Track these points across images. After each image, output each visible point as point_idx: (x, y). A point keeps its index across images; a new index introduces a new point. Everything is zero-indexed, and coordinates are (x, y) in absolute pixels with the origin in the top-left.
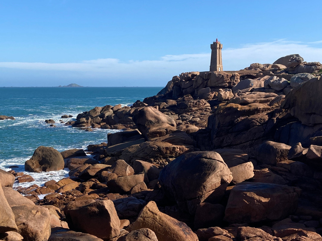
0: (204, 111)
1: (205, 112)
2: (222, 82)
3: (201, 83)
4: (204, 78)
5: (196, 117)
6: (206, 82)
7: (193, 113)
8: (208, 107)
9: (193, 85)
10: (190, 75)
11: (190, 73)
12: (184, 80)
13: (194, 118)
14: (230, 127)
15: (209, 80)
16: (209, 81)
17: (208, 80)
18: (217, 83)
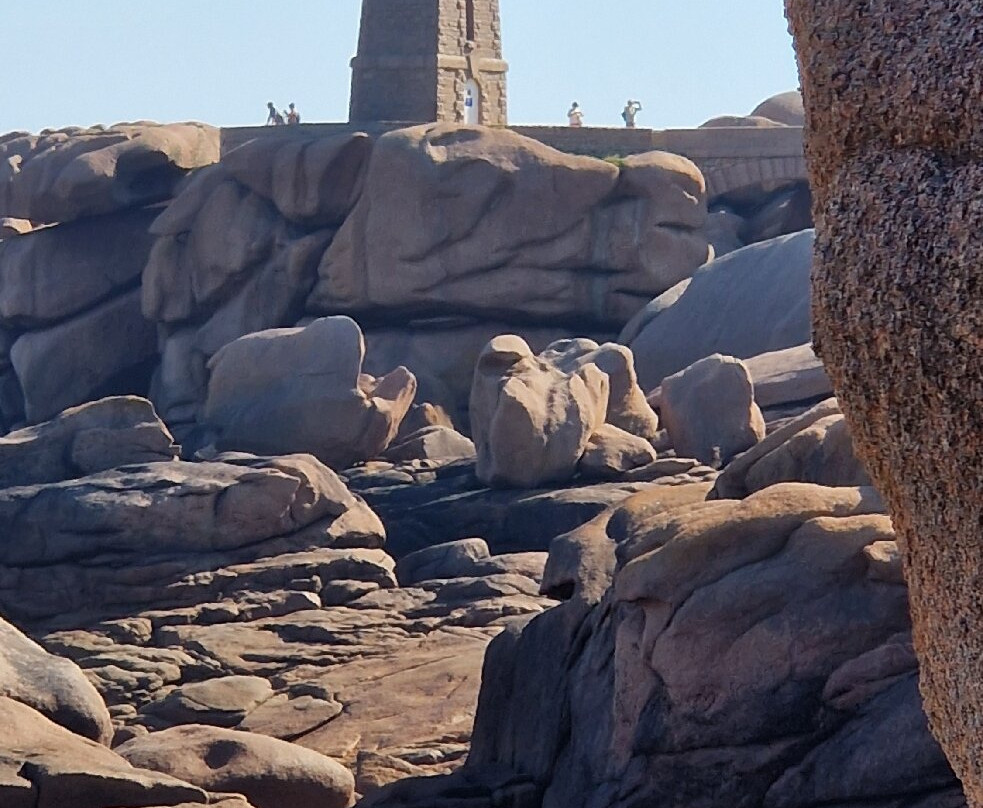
0: (314, 598)
1: (337, 612)
2: (494, 258)
3: (235, 261)
4: (285, 202)
5: (226, 669)
6: (295, 251)
7: (183, 621)
8: (360, 554)
9: (136, 282)
10: (103, 163)
11: (102, 139)
12: (23, 226)
13: (202, 674)
14: (778, 748)
15: (336, 224)
16: (346, 231)
17: (326, 222)
18: (434, 266)
